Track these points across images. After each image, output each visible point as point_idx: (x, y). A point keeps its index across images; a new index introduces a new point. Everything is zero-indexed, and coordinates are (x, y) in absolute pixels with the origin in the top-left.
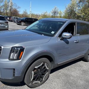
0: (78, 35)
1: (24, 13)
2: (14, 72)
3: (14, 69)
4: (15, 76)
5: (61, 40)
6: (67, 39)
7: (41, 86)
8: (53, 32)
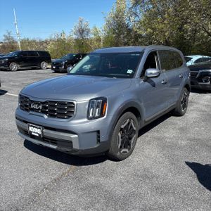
0: (164, 70)
1: (7, 41)
2: (99, 137)
3: (98, 132)
4: (101, 141)
5: (145, 81)
6: (152, 79)
7: (130, 157)
8: (130, 72)
